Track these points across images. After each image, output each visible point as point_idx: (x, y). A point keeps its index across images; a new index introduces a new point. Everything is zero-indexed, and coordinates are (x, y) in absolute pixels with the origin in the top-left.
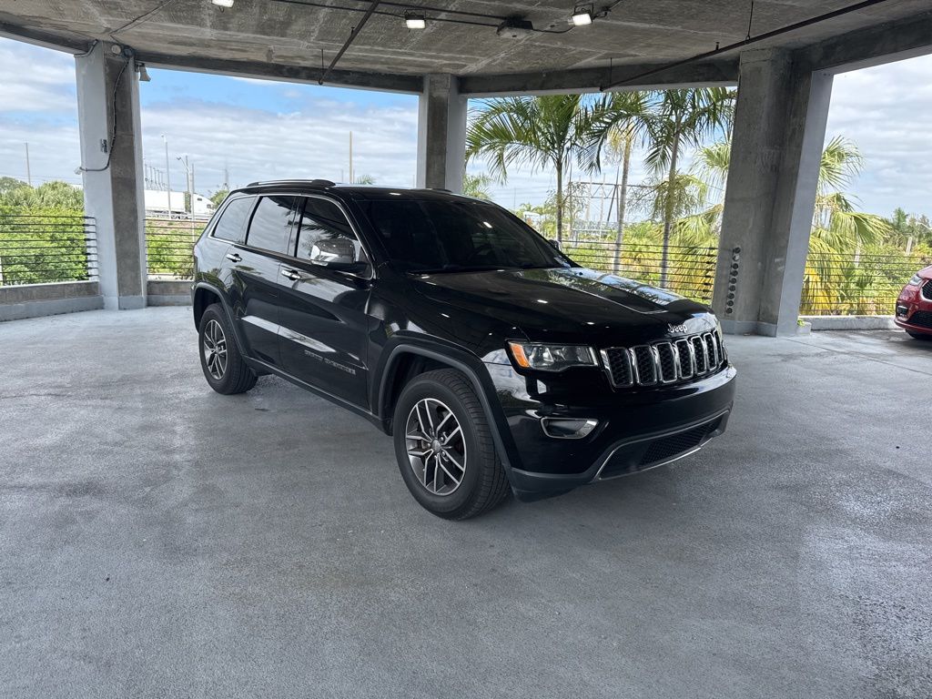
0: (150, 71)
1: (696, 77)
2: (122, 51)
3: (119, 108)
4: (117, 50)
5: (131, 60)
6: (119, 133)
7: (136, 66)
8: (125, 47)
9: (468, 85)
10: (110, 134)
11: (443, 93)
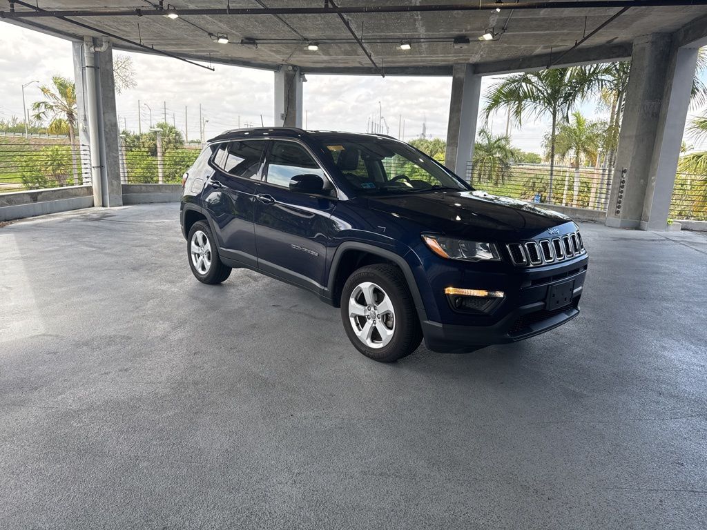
0: (307, 76)
1: (611, 56)
2: (293, 68)
3: (290, 97)
4: (290, 68)
5: (298, 73)
6: (289, 110)
7: (301, 74)
8: (294, 66)
9: (479, 69)
10: (285, 111)
11: (461, 75)
